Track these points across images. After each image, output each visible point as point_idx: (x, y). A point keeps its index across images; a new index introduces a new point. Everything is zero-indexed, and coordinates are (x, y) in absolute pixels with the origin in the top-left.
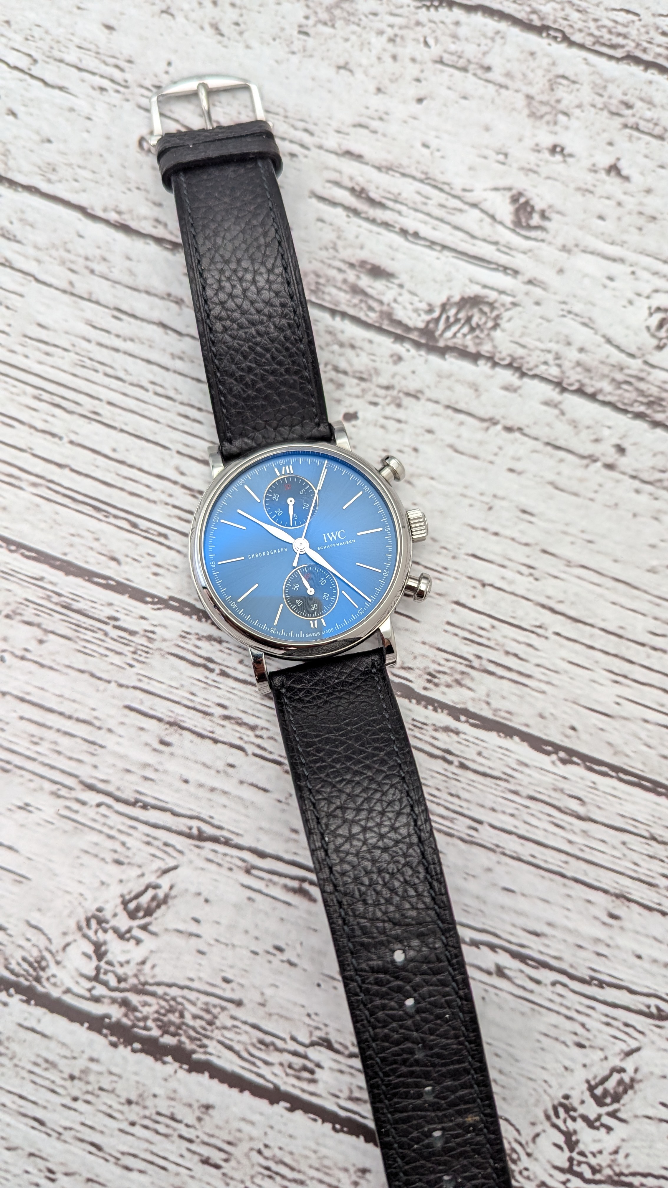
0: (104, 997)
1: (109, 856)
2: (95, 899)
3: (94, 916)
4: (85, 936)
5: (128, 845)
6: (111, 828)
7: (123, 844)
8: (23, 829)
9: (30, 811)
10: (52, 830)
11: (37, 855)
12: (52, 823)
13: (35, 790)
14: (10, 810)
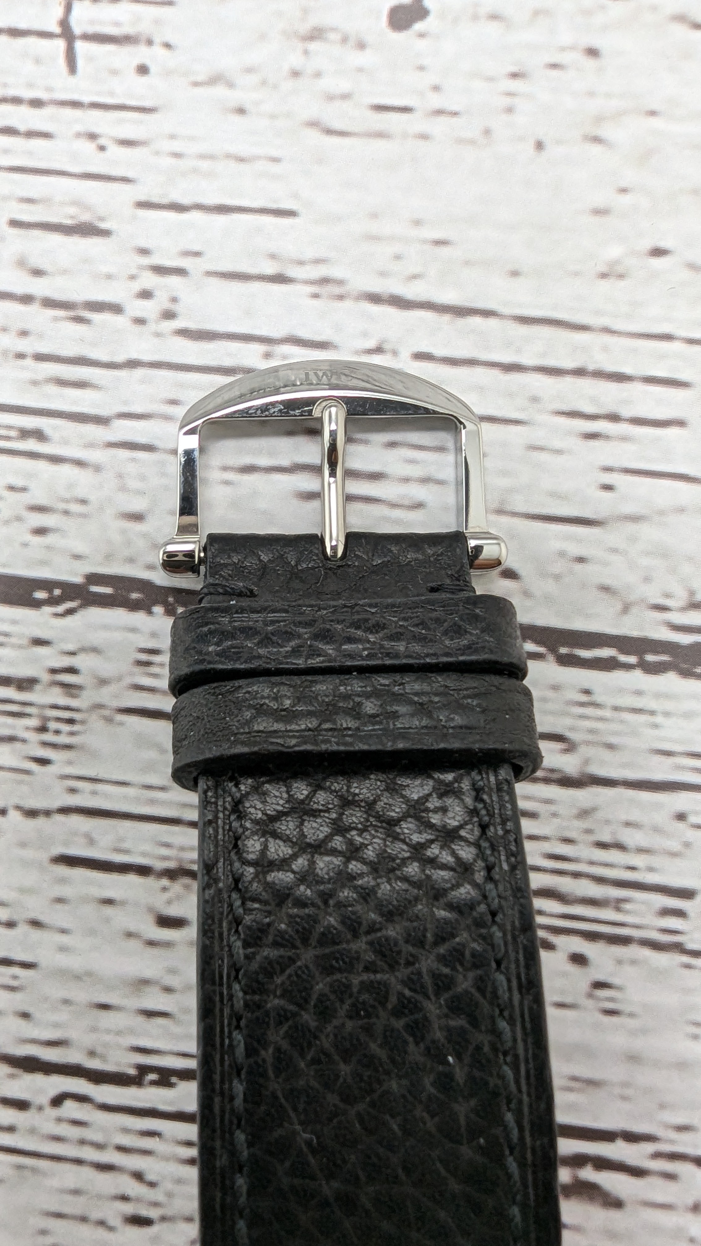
1: (115, 1212)
5: (150, 1177)
6: (99, 1146)
7: (138, 1176)
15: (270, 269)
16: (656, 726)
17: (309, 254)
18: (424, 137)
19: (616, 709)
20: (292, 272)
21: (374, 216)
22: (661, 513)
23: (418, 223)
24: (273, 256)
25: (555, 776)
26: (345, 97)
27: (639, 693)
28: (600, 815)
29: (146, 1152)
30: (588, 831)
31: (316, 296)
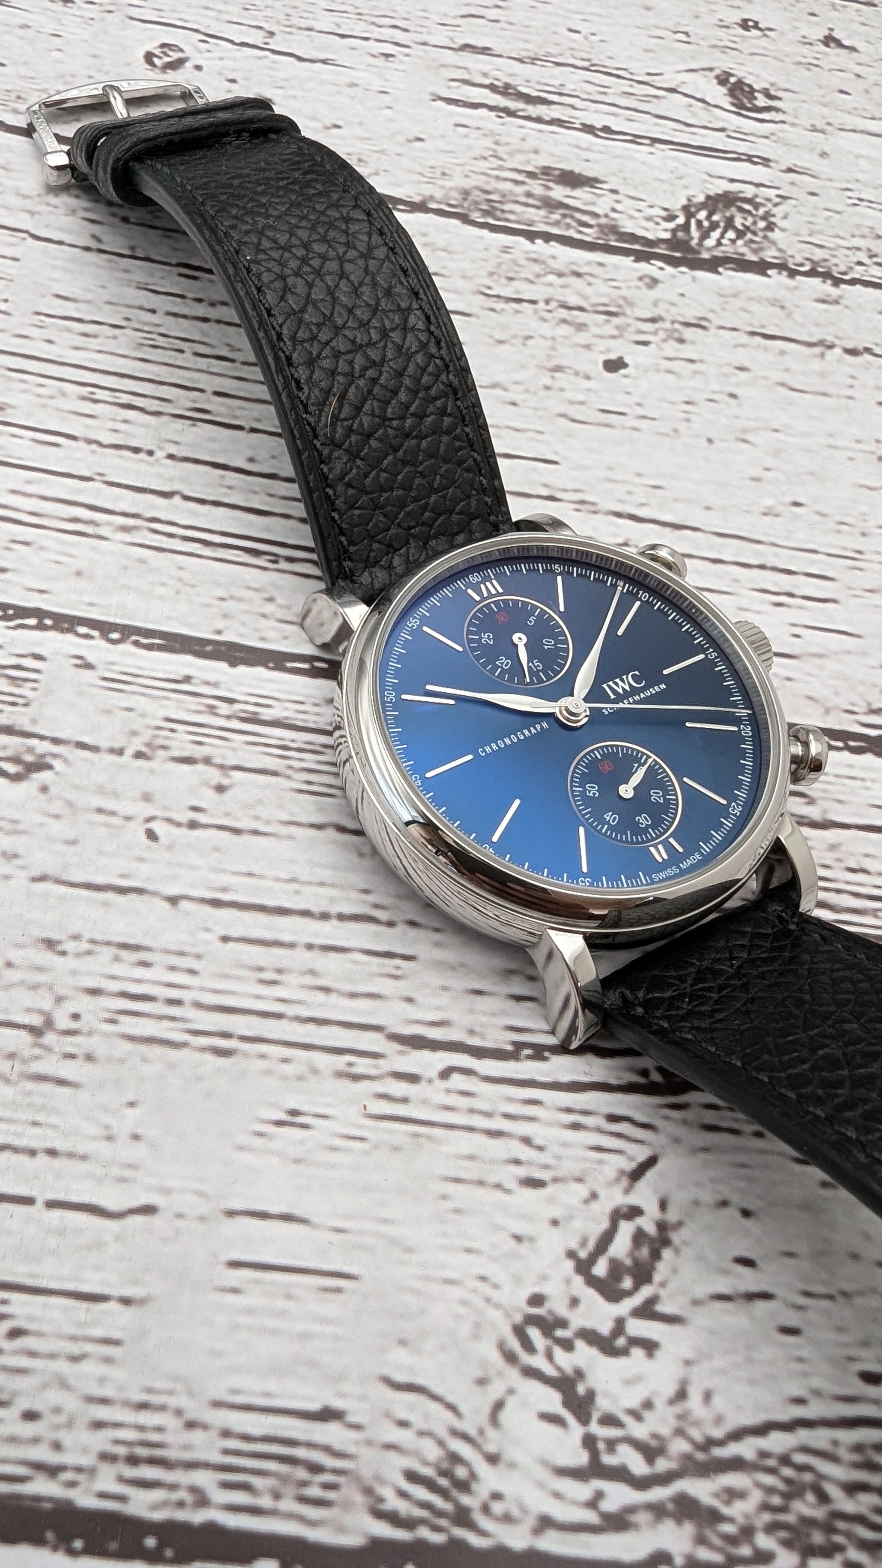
0: (631, 1509)
1: (510, 1175)
2: (517, 1279)
3: (531, 1320)
4: (531, 1373)
5: (538, 1141)
6: (488, 1115)
7: (527, 1141)
8: (302, 1167)
9: (305, 1126)
10: (366, 1153)
11: (352, 1217)
12: (362, 1139)
13: (300, 1078)
14: (260, 1134)
15: (545, 492)
16: (868, 789)
17: (570, 486)
18: (636, 429)
19: (837, 776)
20: (559, 495)
21: (610, 469)
22: (836, 653)
23: (639, 475)
24: (545, 485)
25: (806, 821)
26: (581, 403)
27: (850, 766)
28: (844, 848)
29: (531, 1119)
30: (839, 860)
31: (578, 510)
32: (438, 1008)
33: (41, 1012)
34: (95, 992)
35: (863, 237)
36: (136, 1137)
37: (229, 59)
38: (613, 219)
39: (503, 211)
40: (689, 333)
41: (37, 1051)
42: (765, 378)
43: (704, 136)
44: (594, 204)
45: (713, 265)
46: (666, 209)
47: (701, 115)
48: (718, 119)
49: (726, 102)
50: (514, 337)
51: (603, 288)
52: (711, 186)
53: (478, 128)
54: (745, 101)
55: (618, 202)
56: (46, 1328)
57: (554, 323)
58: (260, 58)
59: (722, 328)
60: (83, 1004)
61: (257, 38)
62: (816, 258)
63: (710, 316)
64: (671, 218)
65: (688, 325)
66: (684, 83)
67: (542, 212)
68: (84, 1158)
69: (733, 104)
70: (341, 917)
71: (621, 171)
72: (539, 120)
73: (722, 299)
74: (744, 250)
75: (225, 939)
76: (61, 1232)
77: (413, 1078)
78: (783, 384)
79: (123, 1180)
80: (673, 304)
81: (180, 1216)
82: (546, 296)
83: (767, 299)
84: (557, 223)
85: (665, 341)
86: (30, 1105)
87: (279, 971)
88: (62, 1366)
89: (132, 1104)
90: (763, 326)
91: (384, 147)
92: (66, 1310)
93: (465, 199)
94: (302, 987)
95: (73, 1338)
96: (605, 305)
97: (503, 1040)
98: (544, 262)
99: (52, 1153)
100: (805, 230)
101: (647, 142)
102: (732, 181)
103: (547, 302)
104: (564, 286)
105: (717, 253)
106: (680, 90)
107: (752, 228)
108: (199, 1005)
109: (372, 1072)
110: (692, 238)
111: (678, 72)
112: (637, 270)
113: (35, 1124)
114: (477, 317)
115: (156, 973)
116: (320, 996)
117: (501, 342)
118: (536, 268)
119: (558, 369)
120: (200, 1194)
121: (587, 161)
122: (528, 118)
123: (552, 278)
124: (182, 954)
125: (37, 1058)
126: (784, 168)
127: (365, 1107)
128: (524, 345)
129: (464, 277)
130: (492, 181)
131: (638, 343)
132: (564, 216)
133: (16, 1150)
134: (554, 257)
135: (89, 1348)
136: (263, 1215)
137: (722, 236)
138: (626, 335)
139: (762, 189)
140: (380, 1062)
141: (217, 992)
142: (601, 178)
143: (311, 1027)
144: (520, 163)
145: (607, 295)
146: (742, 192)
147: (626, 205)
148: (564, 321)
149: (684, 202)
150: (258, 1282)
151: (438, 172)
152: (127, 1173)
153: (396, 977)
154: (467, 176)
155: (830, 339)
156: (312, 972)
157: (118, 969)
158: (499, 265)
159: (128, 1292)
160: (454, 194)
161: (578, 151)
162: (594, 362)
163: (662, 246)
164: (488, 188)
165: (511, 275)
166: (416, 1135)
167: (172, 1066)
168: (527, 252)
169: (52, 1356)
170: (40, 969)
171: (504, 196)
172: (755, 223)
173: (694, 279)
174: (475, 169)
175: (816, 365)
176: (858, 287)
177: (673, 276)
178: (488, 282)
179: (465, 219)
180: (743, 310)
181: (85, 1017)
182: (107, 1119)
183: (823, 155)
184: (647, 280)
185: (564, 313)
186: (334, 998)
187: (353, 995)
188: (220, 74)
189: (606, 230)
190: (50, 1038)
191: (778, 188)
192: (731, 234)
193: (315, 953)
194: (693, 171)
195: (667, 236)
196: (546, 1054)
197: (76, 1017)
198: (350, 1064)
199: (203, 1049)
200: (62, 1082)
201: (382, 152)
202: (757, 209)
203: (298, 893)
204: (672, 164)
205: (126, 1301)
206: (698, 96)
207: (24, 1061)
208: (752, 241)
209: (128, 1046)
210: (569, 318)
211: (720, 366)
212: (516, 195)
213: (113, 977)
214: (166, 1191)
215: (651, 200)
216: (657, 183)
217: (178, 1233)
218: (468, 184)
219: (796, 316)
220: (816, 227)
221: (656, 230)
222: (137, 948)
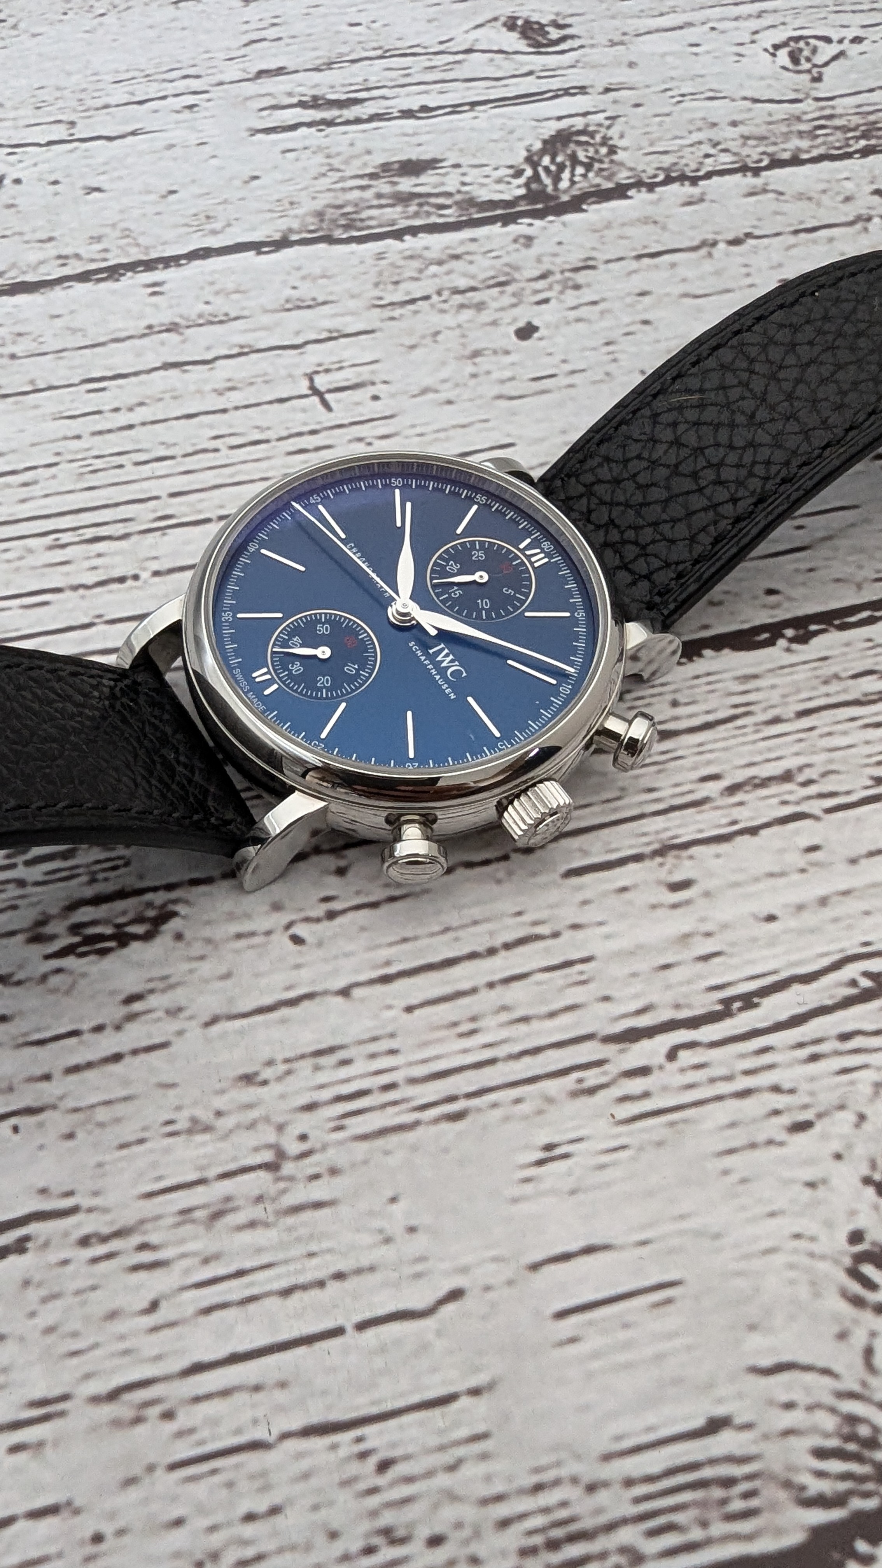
1: (776, 1127)
2: (829, 1225)
3: (859, 1258)
5: (786, 1085)
6: (729, 1078)
7: (776, 1089)
8: (581, 1197)
9: (566, 1156)
10: (633, 1159)
11: (651, 1225)
12: (623, 1147)
13: (540, 1112)
14: (527, 1180)
18: (569, 386)
21: (564, 432)
22: (840, 530)
26: (511, 379)
29: (770, 1067)
32: (636, 996)
33: (269, 1146)
34: (310, 1107)
35: (700, 130)
36: (412, 1230)
37: (44, 162)
38: (467, 193)
39: (362, 220)
40: (581, 277)
41: (282, 1185)
42: (668, 295)
43: (516, 85)
44: (443, 184)
45: (576, 204)
46: (511, 167)
47: (506, 67)
48: (522, 64)
49: (522, 45)
50: (423, 337)
51: (486, 262)
52: (542, 131)
53: (305, 148)
54: (540, 39)
55: (464, 174)
56: (410, 1449)
57: (453, 311)
58: (71, 151)
59: (608, 261)
60: (304, 1123)
61: (60, 133)
62: (665, 165)
63: (594, 254)
64: (519, 173)
65: (576, 270)
66: (477, 40)
67: (399, 209)
68: (372, 1269)
69: (529, 45)
70: (507, 946)
71: (454, 145)
72: (358, 121)
73: (597, 235)
74: (598, 180)
75: (409, 1009)
76: (383, 1349)
77: (644, 1071)
78: (686, 295)
79: (418, 1276)
80: (555, 255)
81: (487, 1288)
82: (436, 288)
83: (639, 220)
84: (416, 215)
85: (562, 292)
86: (298, 1240)
87: (473, 1019)
88: (443, 1480)
89: (394, 1200)
90: (645, 247)
91: (225, 196)
92: (421, 1424)
93: (322, 221)
94: (502, 1025)
95: (442, 1448)
96: (493, 277)
97: (710, 1003)
98: (420, 256)
99: (339, 1276)
100: (645, 143)
101: (467, 108)
102: (559, 118)
103: (439, 293)
104: (448, 273)
105: (575, 192)
106: (475, 48)
107: (596, 157)
108: (413, 1081)
109: (603, 1080)
110: (546, 186)
111: (467, 32)
112: (508, 234)
113: (311, 1255)
114: (380, 330)
115: (360, 1067)
116: (523, 1028)
117: (413, 347)
118: (416, 264)
119: (476, 354)
120: (495, 1259)
121: (420, 145)
122: (348, 122)
123: (434, 269)
124: (375, 1039)
125: (284, 1191)
126: (601, 90)
127: (613, 1116)
128: (436, 342)
129: (353, 297)
130: (340, 194)
131: (539, 303)
132: (421, 205)
133: (304, 1287)
134: (427, 248)
135: (461, 1451)
136: (566, 1257)
137: (573, 175)
138: (525, 299)
139: (590, 117)
140: (606, 1067)
141: (425, 1061)
142: (439, 157)
143: (527, 1060)
144: (359, 168)
145: (492, 267)
146: (573, 126)
147: (473, 175)
148: (462, 306)
149: (525, 154)
150: (590, 1323)
151: (286, 202)
152: (419, 1268)
153: (584, 982)
154: (314, 198)
155: (710, 237)
156: (504, 1008)
157: (323, 1077)
158: (380, 274)
159: (473, 1382)
160: (310, 219)
161: (407, 139)
162: (506, 336)
163: (522, 203)
164: (339, 202)
165: (396, 278)
166: (672, 1124)
167: (414, 1148)
168: (401, 252)
169: (429, 1474)
170: (250, 1106)
171: (356, 205)
172: (597, 152)
173: (564, 224)
174: (318, 189)
175: (708, 266)
176: (715, 179)
177: (545, 228)
178: (377, 293)
179: (329, 240)
180: (621, 237)
181: (312, 1134)
182: (377, 1223)
183: (631, 65)
184: (522, 240)
185: (458, 299)
186: (535, 1025)
187: (552, 1015)
188: (40, 180)
189: (465, 205)
190: (288, 1168)
191: (604, 111)
192: (580, 170)
193: (499, 989)
194: (521, 122)
195: (522, 191)
196: (756, 1000)
197: (303, 1137)
198: (580, 1081)
199: (437, 1121)
200: (318, 1205)
201: (225, 202)
202: (593, 137)
203: (457, 939)
204: (500, 121)
205: (475, 1392)
206: (495, 48)
207: (274, 1200)
208: (601, 170)
209: (363, 1147)
210: (466, 302)
211: (622, 298)
212: (368, 201)
213: (322, 1087)
214: (464, 1270)
215: (494, 163)
216: (492, 144)
217: (493, 1305)
218: (318, 205)
219: (671, 226)
220: (654, 136)
221: (510, 189)
222: (331, 1050)
